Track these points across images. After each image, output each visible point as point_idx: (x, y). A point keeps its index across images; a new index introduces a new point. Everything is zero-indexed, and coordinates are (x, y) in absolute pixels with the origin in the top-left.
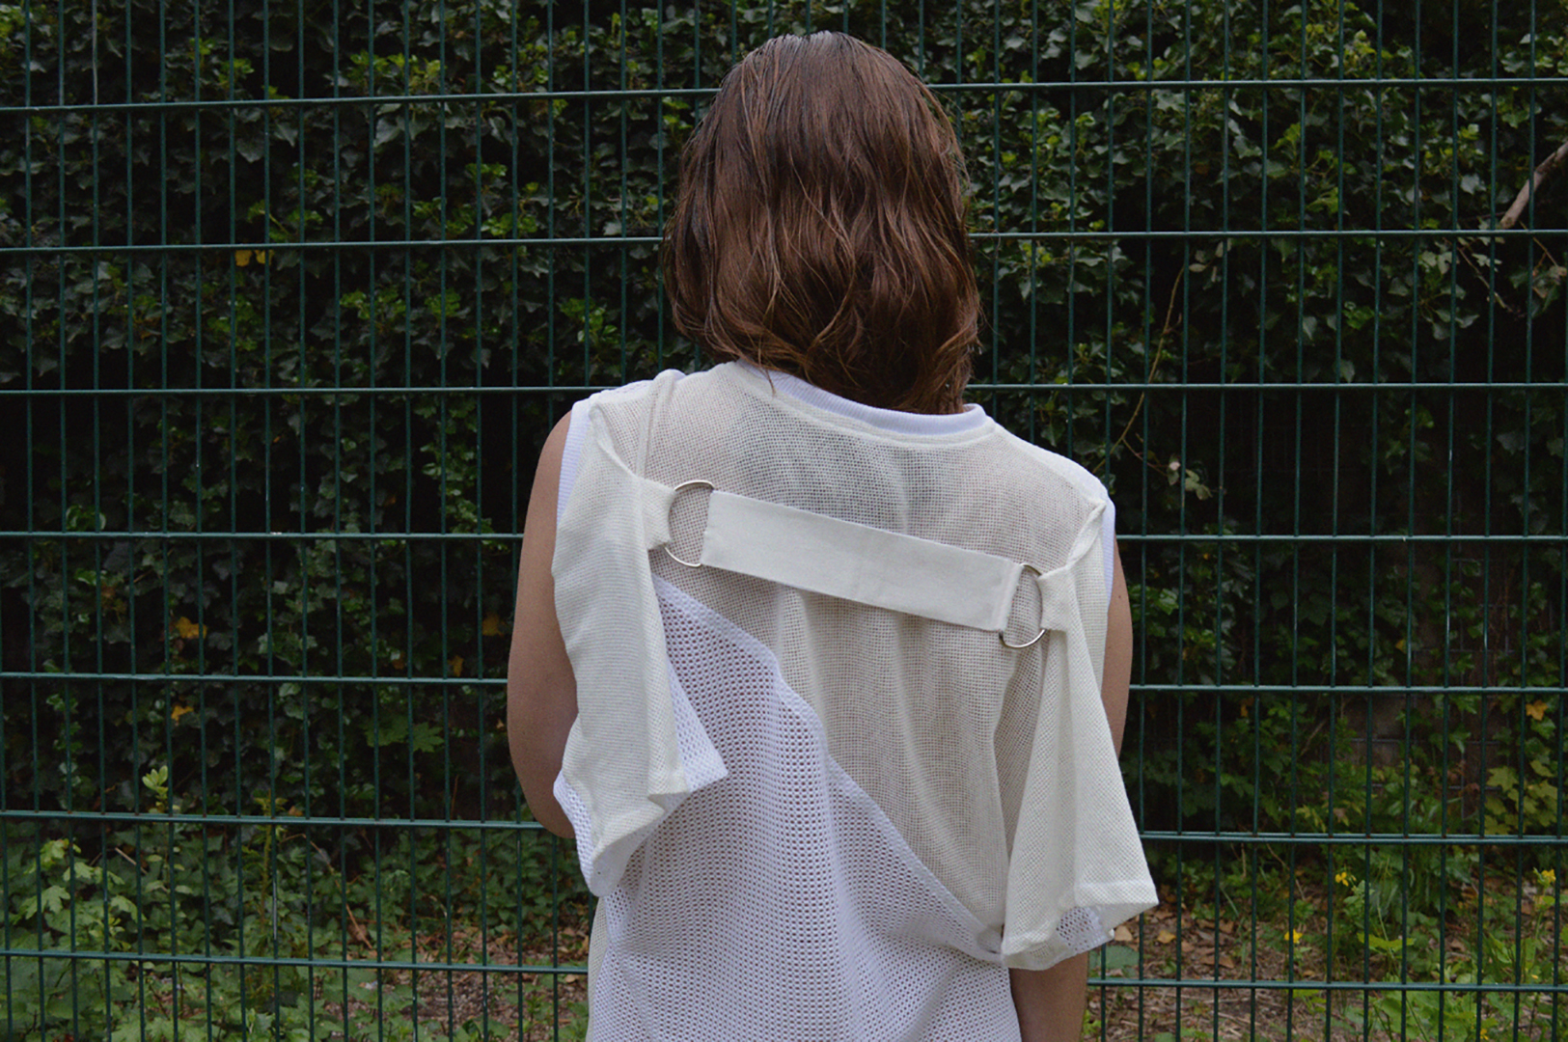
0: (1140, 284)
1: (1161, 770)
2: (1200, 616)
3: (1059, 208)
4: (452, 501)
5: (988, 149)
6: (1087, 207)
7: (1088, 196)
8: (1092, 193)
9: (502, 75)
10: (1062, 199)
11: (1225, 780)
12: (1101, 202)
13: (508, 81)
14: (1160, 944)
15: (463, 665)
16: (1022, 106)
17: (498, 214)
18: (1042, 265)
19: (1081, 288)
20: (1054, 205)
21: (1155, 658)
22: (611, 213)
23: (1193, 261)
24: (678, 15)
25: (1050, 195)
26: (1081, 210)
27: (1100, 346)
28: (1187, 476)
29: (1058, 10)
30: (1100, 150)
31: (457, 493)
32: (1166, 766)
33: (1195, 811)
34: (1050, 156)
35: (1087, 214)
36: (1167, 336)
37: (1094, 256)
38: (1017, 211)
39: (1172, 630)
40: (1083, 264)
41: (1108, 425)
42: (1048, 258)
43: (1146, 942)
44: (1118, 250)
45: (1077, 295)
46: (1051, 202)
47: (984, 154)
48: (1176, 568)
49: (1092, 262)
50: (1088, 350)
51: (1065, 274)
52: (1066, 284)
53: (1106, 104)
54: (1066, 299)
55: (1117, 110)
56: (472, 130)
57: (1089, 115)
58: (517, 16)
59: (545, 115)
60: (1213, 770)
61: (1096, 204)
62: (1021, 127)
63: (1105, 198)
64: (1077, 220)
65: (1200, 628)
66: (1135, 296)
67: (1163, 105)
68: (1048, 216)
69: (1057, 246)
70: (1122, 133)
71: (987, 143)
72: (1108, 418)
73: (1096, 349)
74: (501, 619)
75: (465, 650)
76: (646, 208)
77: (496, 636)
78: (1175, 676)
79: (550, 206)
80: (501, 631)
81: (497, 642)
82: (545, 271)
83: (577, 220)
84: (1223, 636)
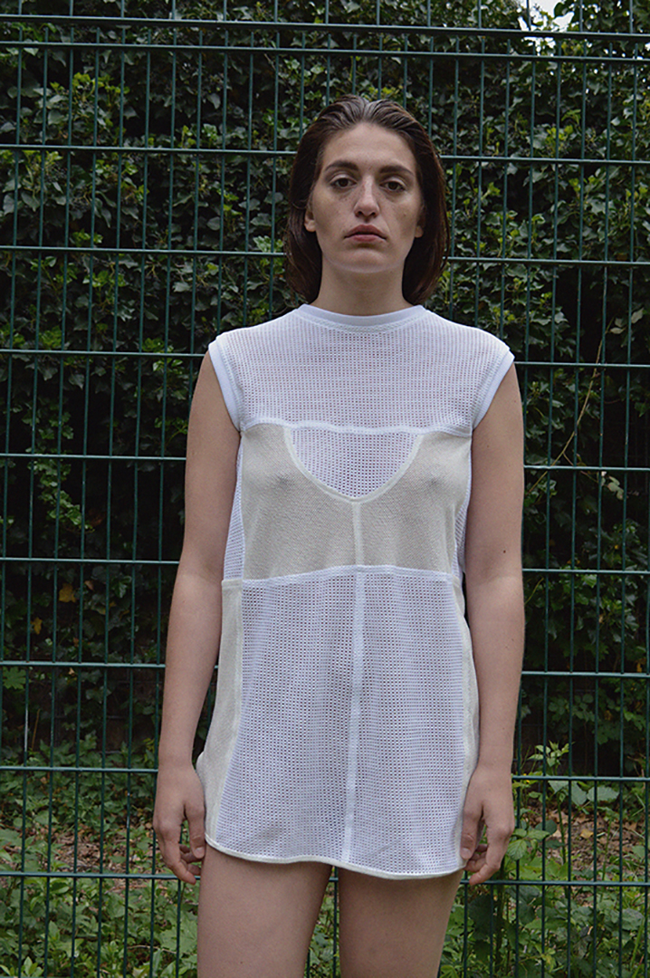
0: (574, 342)
1: (580, 710)
2: (613, 591)
3: (520, 282)
4: (50, 490)
5: (463, 239)
6: (539, 283)
7: (539, 275)
8: (542, 272)
9: (100, 167)
10: (521, 276)
11: (629, 716)
12: (549, 280)
13: (105, 172)
14: (583, 838)
15: (42, 625)
16: (488, 209)
17: (97, 271)
18: (507, 323)
19: (535, 341)
20: (516, 279)
21: (580, 622)
22: (179, 276)
23: (614, 326)
24: (229, 131)
25: (511, 273)
26: (535, 284)
27: (547, 385)
28: (611, 481)
29: (515, 139)
30: (548, 242)
31: (54, 484)
32: (584, 707)
33: (606, 740)
34: (512, 245)
35: (540, 287)
36: (595, 379)
37: (545, 318)
38: (487, 285)
39: (592, 600)
40: (538, 324)
41: (549, 445)
42: (512, 317)
43: (573, 838)
44: (562, 314)
45: (531, 346)
46: (513, 278)
47: (460, 243)
48: (594, 556)
49: (544, 322)
50: (539, 387)
51: (523, 331)
52: (523, 338)
53: (552, 209)
54: (523, 349)
55: (560, 213)
56: (79, 207)
57: (540, 216)
58: (111, 123)
59: (131, 199)
60: (618, 709)
61: (545, 280)
62: (488, 224)
63: (551, 277)
64: (532, 292)
65: (613, 599)
66: (570, 351)
67: (596, 210)
68: (511, 288)
69: (518, 310)
70: (564, 230)
71: (463, 235)
72: (550, 439)
73: (544, 387)
74: (74, 589)
75: (43, 613)
76: (207, 273)
77: (71, 602)
78: (594, 635)
79: (133, 268)
80: (74, 600)
81: (71, 608)
82: (129, 317)
83: (153, 280)
84: (629, 606)
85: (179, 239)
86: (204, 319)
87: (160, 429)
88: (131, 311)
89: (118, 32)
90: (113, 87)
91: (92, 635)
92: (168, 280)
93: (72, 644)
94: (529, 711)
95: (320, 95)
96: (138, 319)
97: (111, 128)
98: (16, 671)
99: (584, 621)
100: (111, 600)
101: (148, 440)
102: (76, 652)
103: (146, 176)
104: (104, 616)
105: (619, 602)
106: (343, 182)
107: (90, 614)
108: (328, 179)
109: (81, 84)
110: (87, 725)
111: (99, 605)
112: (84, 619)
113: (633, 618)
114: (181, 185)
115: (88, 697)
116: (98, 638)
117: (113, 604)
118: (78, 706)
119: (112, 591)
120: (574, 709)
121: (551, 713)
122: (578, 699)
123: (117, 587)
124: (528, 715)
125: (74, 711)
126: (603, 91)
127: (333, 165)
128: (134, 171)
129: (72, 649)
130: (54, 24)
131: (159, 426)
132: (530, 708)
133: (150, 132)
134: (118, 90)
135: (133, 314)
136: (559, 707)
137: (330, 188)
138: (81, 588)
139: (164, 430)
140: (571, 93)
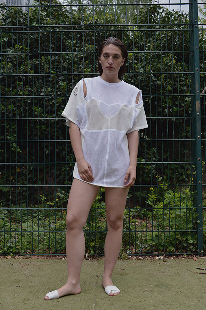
9: (22, 66)
13: (23, 68)
15: (13, 177)
17: (21, 91)
22: (42, 91)
23: (146, 99)
74: (20, 168)
75: (13, 175)
76: (48, 91)
77: (19, 172)
78: (145, 175)
79: (31, 90)
80: (20, 171)
81: (19, 173)
82: (30, 102)
83: (35, 93)
84: (153, 167)
85: (42, 83)
86: (48, 102)
87: (38, 128)
88: (30, 100)
89: (27, 35)
90: (25, 48)
91: (24, 180)
92: (39, 93)
93: (20, 182)
94: (131, 196)
95: (75, 48)
96: (32, 102)
97: (25, 57)
98: (6, 188)
99: (142, 172)
100: (29, 171)
101: (36, 131)
102: (21, 184)
103: (34, 68)
104: (27, 175)
105: (150, 167)
106: (106, 56)
107: (24, 174)
108: (103, 55)
109: (17, 47)
110: (24, 201)
111: (26, 172)
112: (23, 176)
113: (154, 171)
114: (42, 70)
115: (24, 194)
116: (26, 180)
117: (29, 172)
118: (22, 196)
119: (28, 168)
120: (142, 194)
121: (137, 195)
122: (143, 192)
123: (30, 168)
124: (131, 197)
125: (21, 198)
126: (144, 44)
127: (104, 53)
128: (30, 67)
129: (20, 183)
130: (12, 34)
131: (37, 127)
132: (132, 195)
133: (35, 58)
134: (27, 48)
135: (31, 101)
136: (138, 194)
137: (104, 57)
138: (22, 169)
139: (39, 128)
140: (136, 45)
